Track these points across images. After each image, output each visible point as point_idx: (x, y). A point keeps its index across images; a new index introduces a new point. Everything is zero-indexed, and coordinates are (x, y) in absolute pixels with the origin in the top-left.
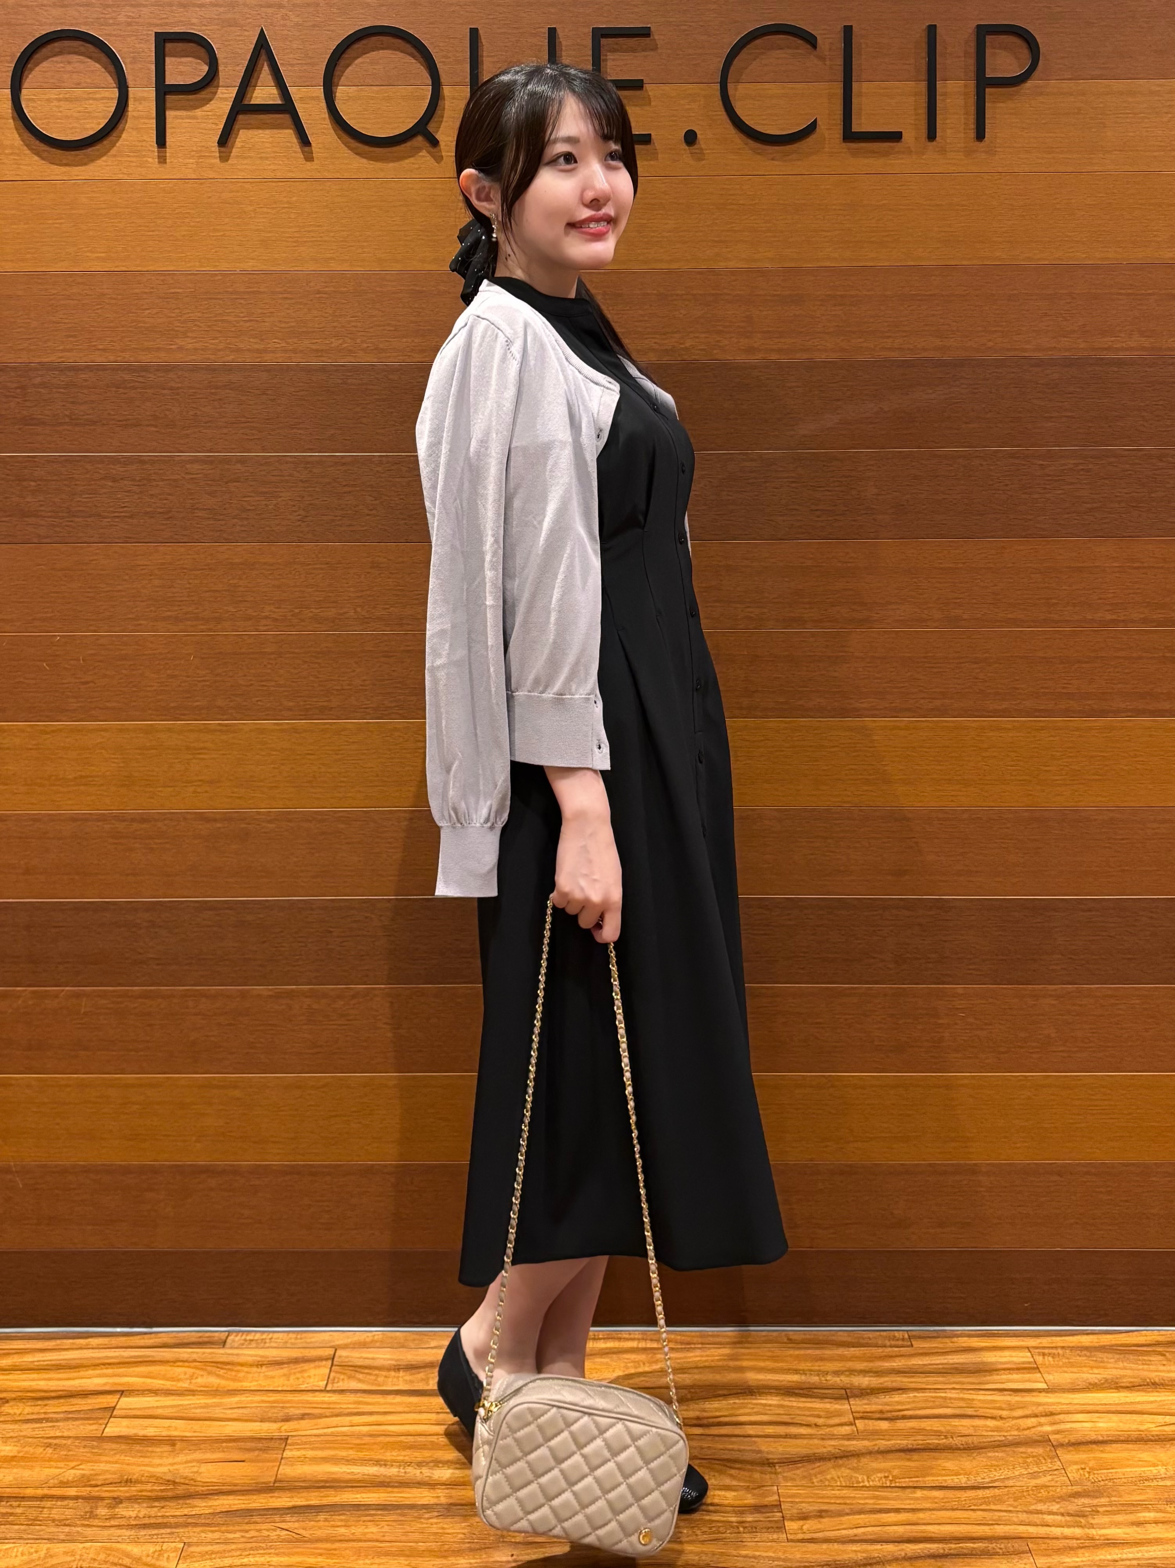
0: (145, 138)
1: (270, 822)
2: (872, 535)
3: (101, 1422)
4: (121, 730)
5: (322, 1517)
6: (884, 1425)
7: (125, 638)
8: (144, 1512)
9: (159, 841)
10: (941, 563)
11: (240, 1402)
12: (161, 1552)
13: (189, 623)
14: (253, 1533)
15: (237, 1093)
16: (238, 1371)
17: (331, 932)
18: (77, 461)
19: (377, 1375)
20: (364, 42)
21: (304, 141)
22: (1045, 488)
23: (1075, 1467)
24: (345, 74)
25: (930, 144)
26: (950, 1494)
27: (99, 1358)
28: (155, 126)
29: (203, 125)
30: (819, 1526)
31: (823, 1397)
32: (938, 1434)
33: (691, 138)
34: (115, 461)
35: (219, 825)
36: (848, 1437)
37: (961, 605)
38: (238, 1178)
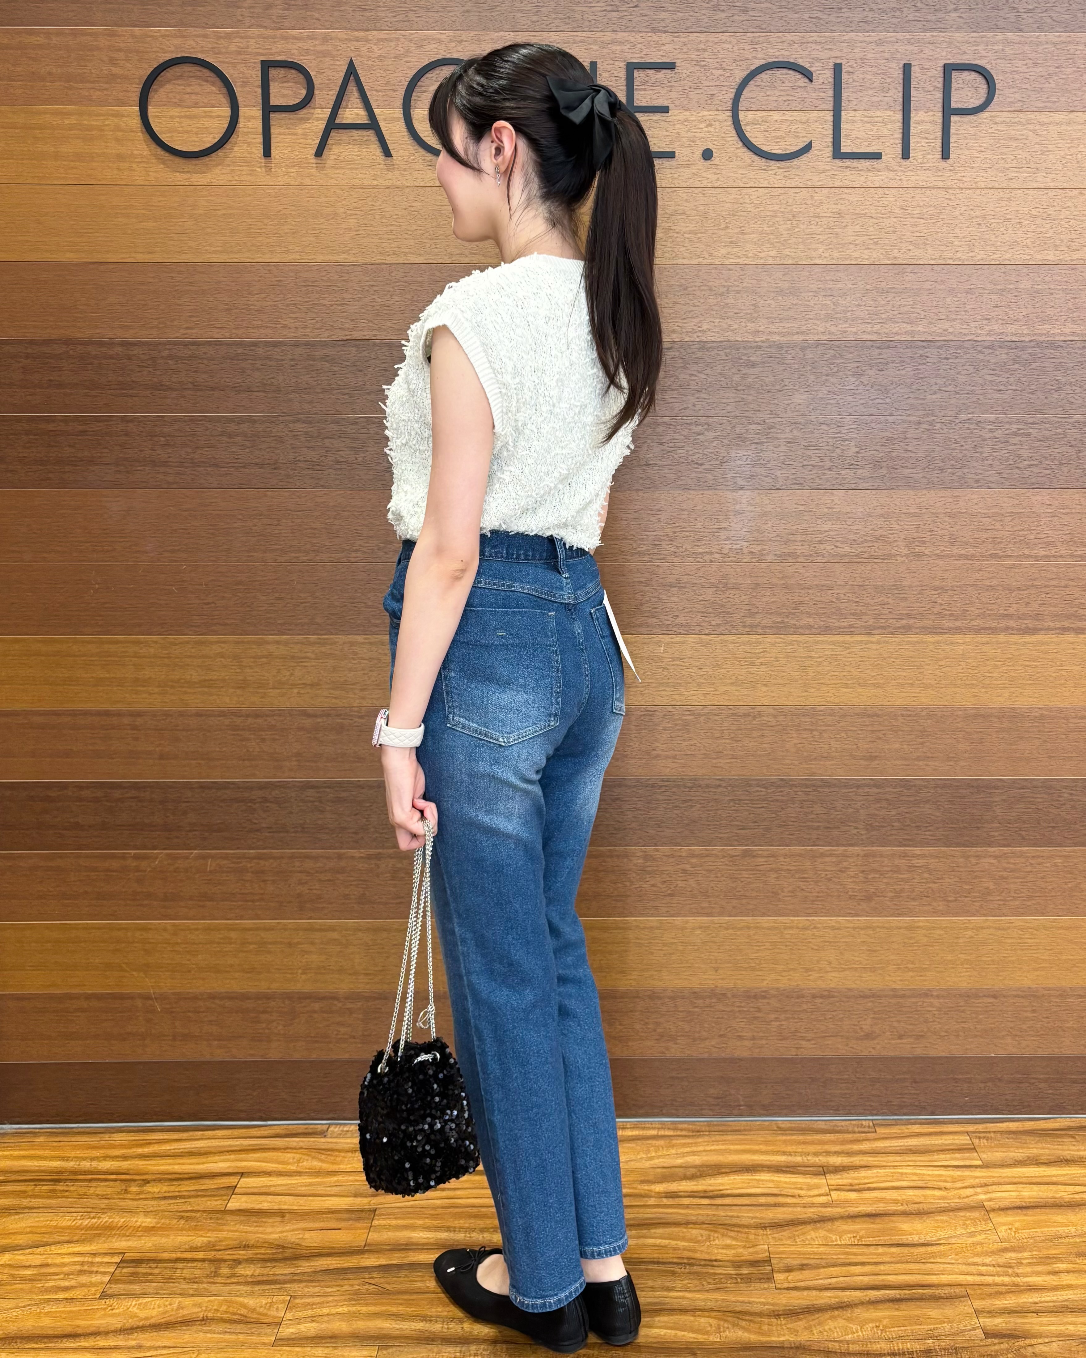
0: (254, 150)
3: (225, 1198)
4: (237, 642)
5: (403, 1273)
6: (853, 1195)
7: (240, 567)
8: (258, 1271)
9: (269, 733)
10: (908, 509)
11: (338, 1181)
12: (272, 1304)
13: (293, 555)
14: (346, 1288)
15: (335, 935)
16: (335, 1157)
18: (200, 420)
20: (437, 71)
21: (387, 154)
23: (1004, 1227)
24: (421, 99)
25: (904, 162)
26: (905, 1250)
27: (223, 1147)
28: (262, 141)
29: (302, 141)
30: (801, 1277)
31: (804, 1174)
32: (896, 1202)
33: (707, 155)
34: (232, 420)
35: (319, 720)
36: (824, 1205)
37: (924, 543)
38: (336, 1002)
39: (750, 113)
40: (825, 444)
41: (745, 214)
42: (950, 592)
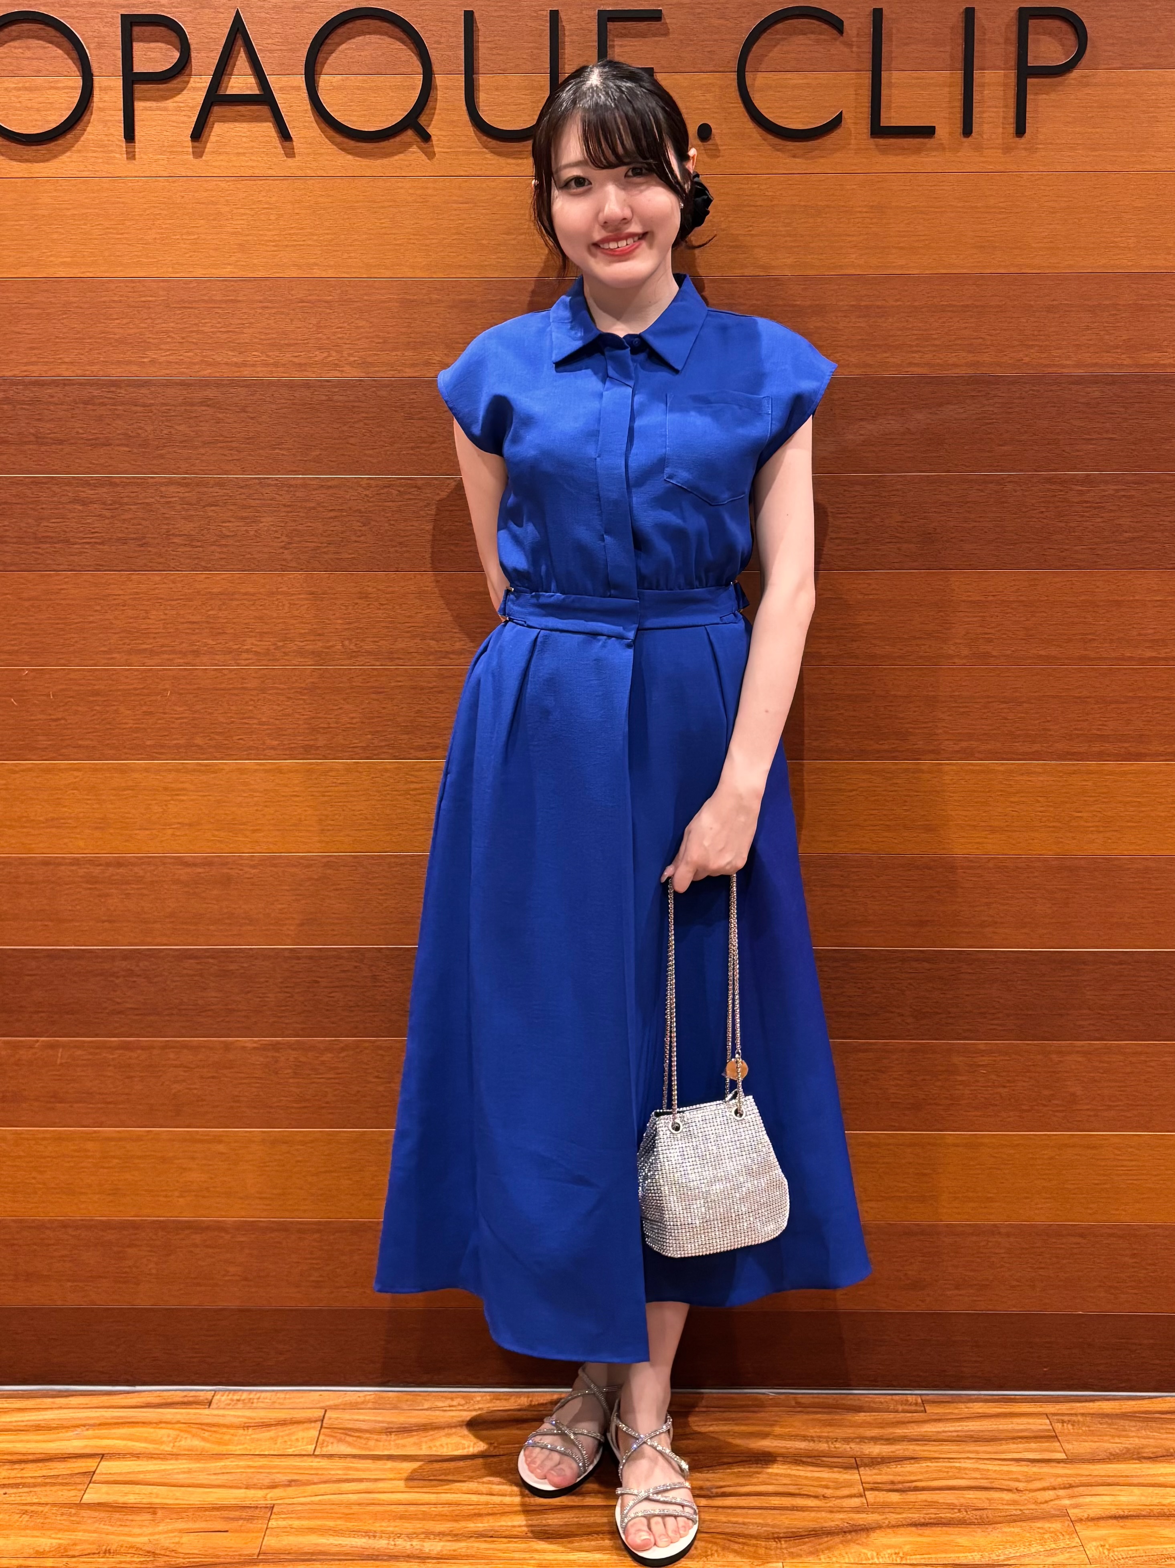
0: (112, 131)
1: (253, 867)
2: (896, 565)
3: (79, 1487)
4: (95, 770)
6: (895, 1497)
7: (97, 673)
9: (136, 887)
10: (969, 596)
11: (225, 1467)
13: (166, 656)
15: (221, 1148)
16: (224, 1433)
17: (318, 982)
18: (45, 483)
19: (368, 1439)
20: (350, 25)
21: (285, 135)
22: (1083, 516)
23: (1095, 1544)
24: (328, 61)
25: (965, 140)
27: (80, 1419)
28: (122, 119)
29: (174, 118)
31: (831, 1466)
32: (951, 1506)
33: (705, 133)
34: (86, 483)
35: (200, 870)
36: (858, 1511)
37: (990, 641)
38: (223, 1234)
39: (759, 75)
40: (858, 510)
41: (753, 209)
42: (1025, 705)
